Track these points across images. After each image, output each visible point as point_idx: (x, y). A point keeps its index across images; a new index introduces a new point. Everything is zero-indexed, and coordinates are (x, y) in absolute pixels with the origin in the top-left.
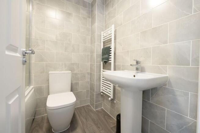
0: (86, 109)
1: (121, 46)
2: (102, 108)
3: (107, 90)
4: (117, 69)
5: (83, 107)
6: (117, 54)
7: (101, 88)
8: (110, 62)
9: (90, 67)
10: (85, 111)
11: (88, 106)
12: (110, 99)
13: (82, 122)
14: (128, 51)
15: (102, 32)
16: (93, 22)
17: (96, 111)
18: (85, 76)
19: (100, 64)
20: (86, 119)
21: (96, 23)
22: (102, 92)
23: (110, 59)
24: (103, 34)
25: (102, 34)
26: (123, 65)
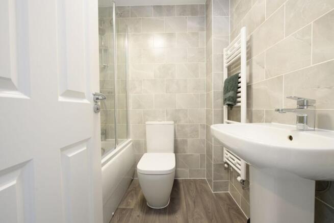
0: (198, 186)
1: (264, 68)
2: (229, 192)
3: (234, 160)
4: (254, 118)
5: (195, 181)
6: (254, 87)
7: (225, 155)
8: (239, 104)
9: (207, 116)
10: (197, 188)
11: (203, 181)
12: (239, 179)
13: (188, 205)
14: (280, 78)
15: (225, 49)
16: (208, 36)
17: (215, 193)
18: (198, 131)
19: (223, 110)
20: (194, 202)
21: (213, 35)
22: (226, 163)
23: (238, 99)
24: (227, 52)
25: (225, 53)
26: (267, 112)
